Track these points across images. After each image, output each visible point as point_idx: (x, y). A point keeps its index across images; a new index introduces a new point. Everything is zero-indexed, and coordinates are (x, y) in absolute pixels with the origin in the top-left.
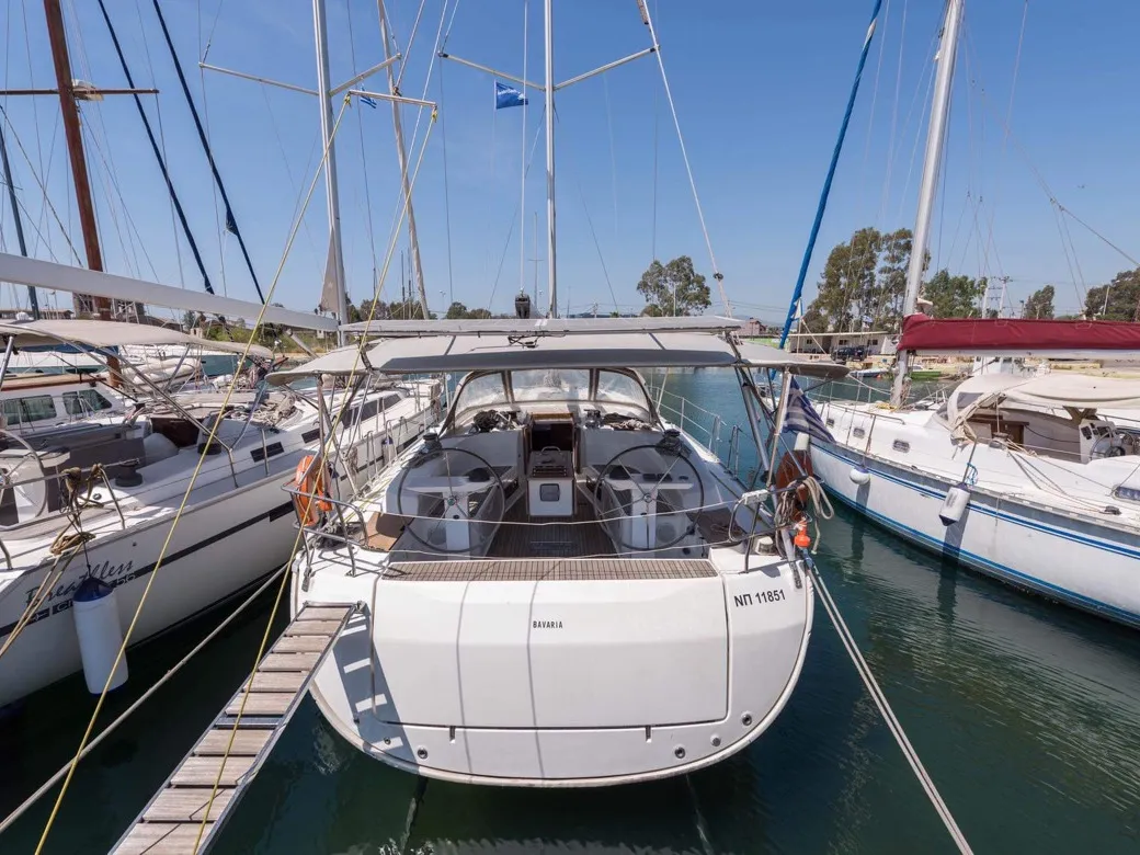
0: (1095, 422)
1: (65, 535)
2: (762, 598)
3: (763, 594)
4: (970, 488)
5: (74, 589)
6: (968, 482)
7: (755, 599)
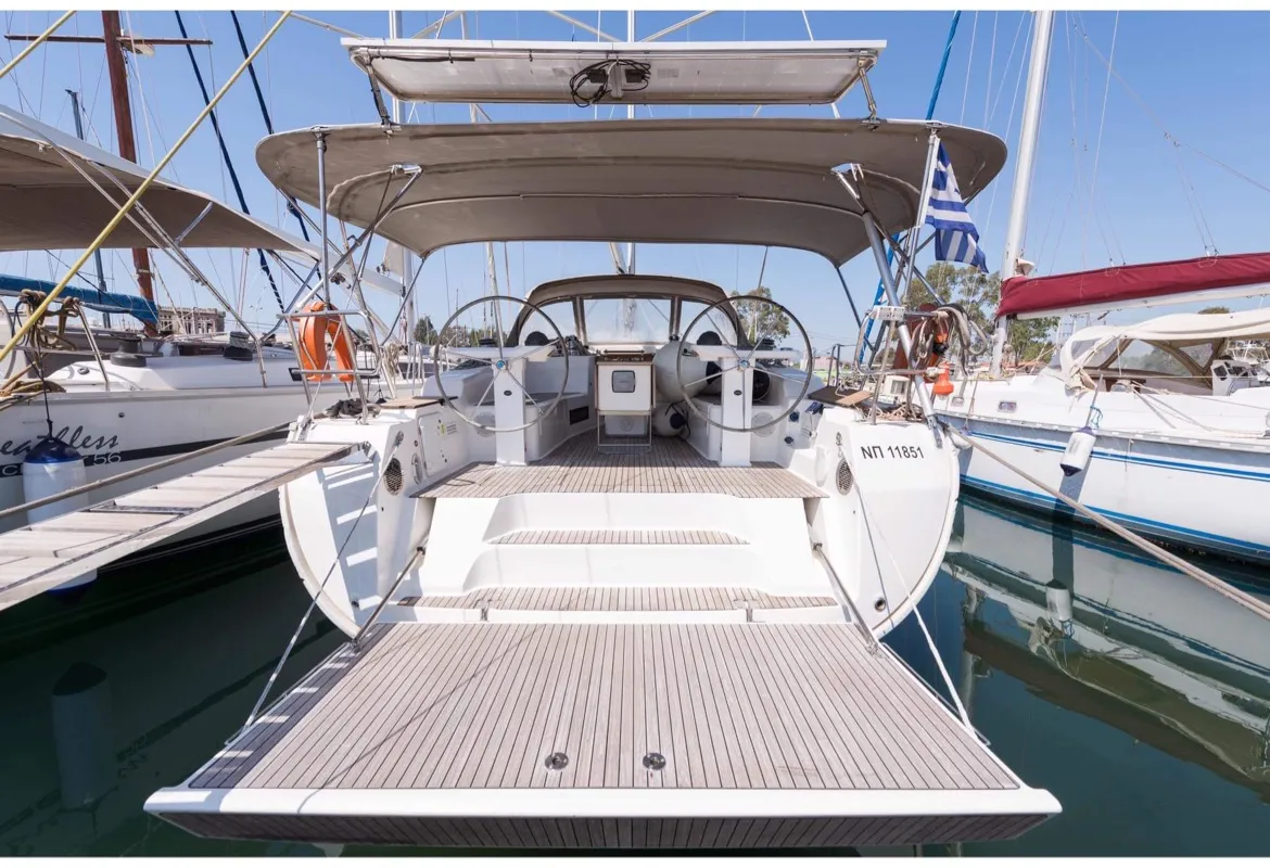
0: (1229, 361)
1: (19, 380)
2: (896, 452)
3: (897, 448)
4: (1095, 432)
5: (28, 449)
6: (1093, 426)
7: (887, 453)
